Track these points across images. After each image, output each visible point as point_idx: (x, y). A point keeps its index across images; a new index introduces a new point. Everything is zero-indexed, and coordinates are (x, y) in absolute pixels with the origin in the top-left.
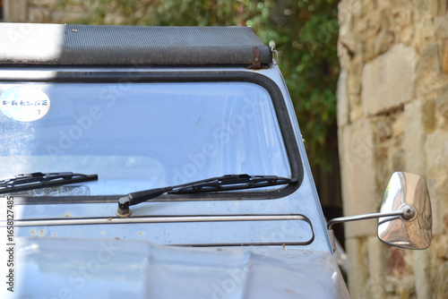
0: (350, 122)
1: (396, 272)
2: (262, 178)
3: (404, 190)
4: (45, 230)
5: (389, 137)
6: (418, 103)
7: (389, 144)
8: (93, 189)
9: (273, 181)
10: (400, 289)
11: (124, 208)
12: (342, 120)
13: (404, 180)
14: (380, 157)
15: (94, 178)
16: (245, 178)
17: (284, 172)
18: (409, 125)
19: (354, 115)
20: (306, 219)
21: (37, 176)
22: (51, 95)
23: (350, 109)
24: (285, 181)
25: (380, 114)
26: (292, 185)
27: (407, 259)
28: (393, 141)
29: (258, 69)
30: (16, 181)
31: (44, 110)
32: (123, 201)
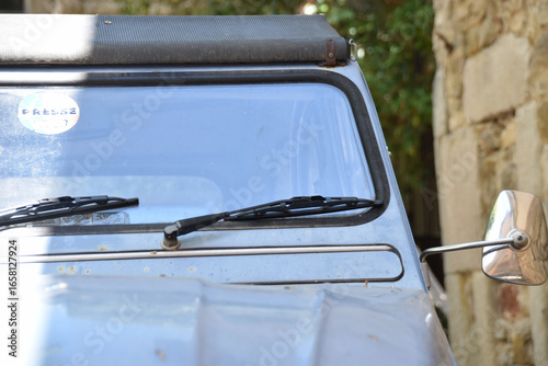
0: (448, 132)
1: (508, 314)
2: (339, 201)
3: (514, 212)
4: (76, 266)
5: (496, 149)
6: (533, 106)
7: (498, 157)
8: (133, 216)
9: (352, 203)
10: (513, 335)
11: (171, 238)
12: (438, 129)
13: (514, 200)
14: (486, 174)
15: (134, 203)
16: (318, 200)
17: (366, 193)
18: (522, 134)
19: (454, 122)
20: (393, 250)
21: (65, 201)
22: (81, 101)
23: (448, 115)
24: (367, 203)
25: (485, 121)
26: (377, 208)
27: (521, 298)
28: (501, 154)
29: (333, 66)
30: (40, 207)
31: (73, 120)
32: (169, 230)
